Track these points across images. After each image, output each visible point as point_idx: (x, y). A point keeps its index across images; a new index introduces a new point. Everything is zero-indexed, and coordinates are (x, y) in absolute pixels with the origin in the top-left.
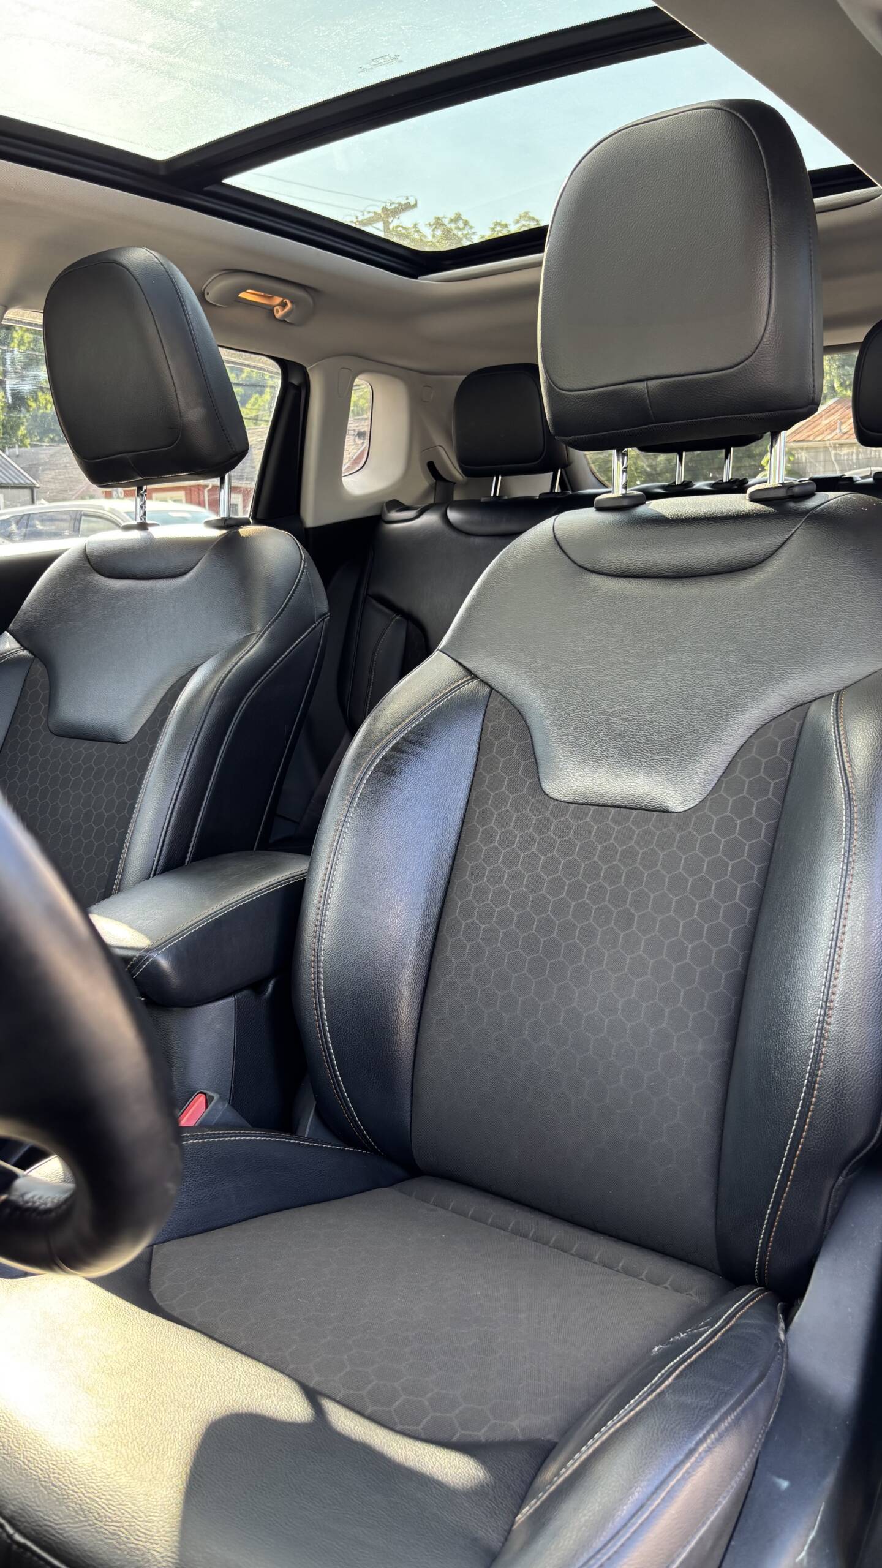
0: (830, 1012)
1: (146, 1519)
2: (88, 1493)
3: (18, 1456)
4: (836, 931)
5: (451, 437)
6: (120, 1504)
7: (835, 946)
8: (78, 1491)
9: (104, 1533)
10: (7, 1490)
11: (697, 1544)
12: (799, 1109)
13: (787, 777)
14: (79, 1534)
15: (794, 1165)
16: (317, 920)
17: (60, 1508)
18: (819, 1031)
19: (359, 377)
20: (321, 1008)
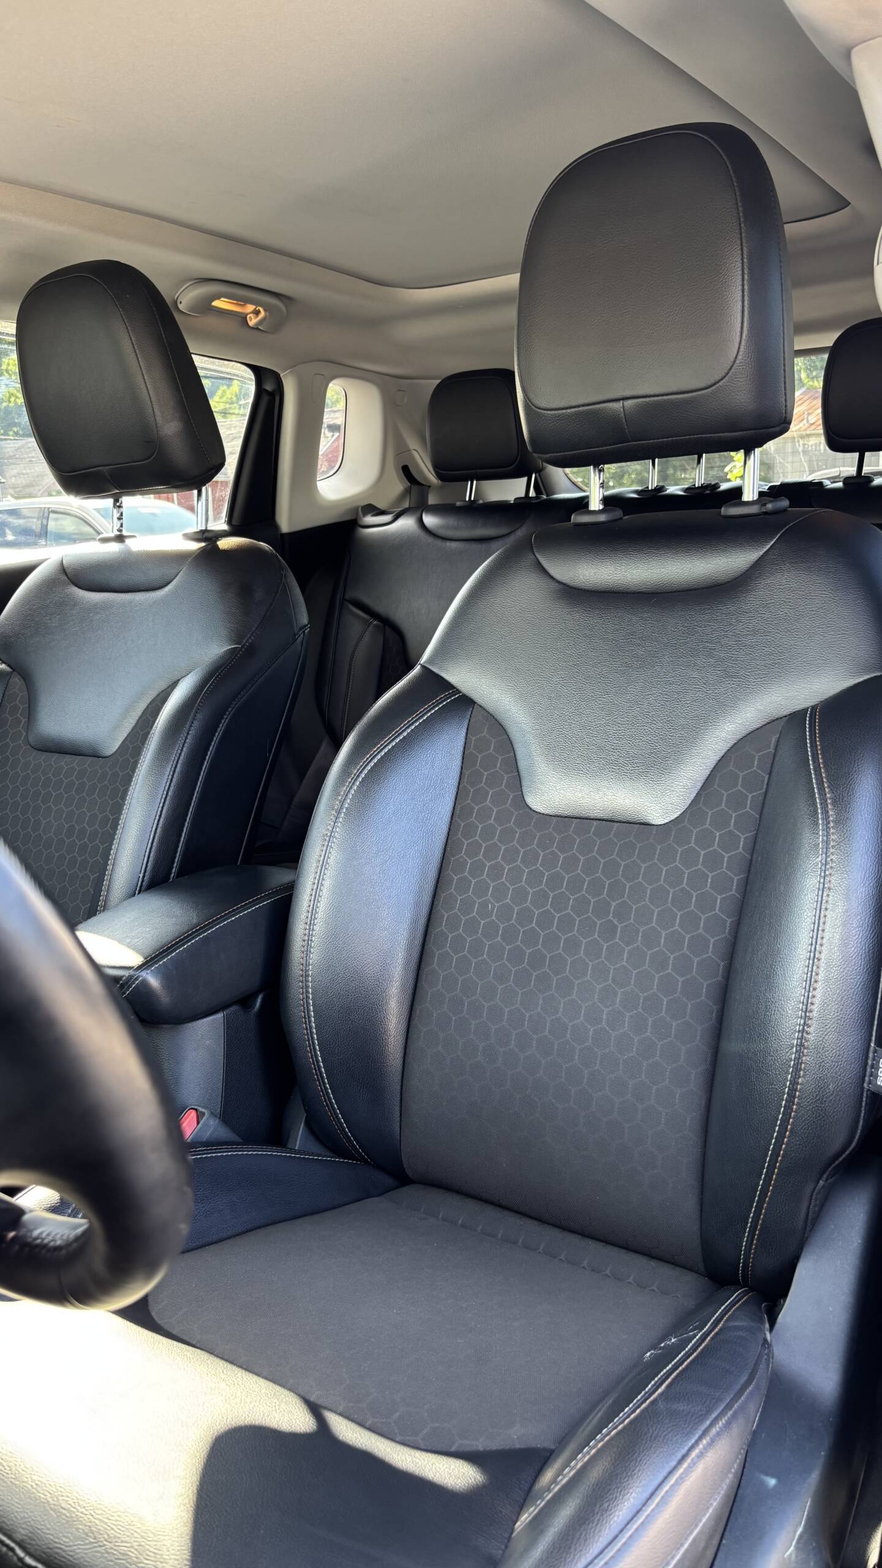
0: (810, 1021)
1: (155, 1539)
2: (98, 1514)
3: (26, 1480)
4: (814, 943)
5: (426, 443)
6: (129, 1524)
7: (814, 958)
8: (87, 1513)
9: (114, 1554)
10: (16, 1514)
11: (690, 1545)
12: (781, 1116)
13: (764, 790)
14: (90, 1555)
15: (776, 1170)
16: (305, 935)
17: (70, 1530)
18: (799, 1041)
19: (333, 382)
20: (310, 1022)
